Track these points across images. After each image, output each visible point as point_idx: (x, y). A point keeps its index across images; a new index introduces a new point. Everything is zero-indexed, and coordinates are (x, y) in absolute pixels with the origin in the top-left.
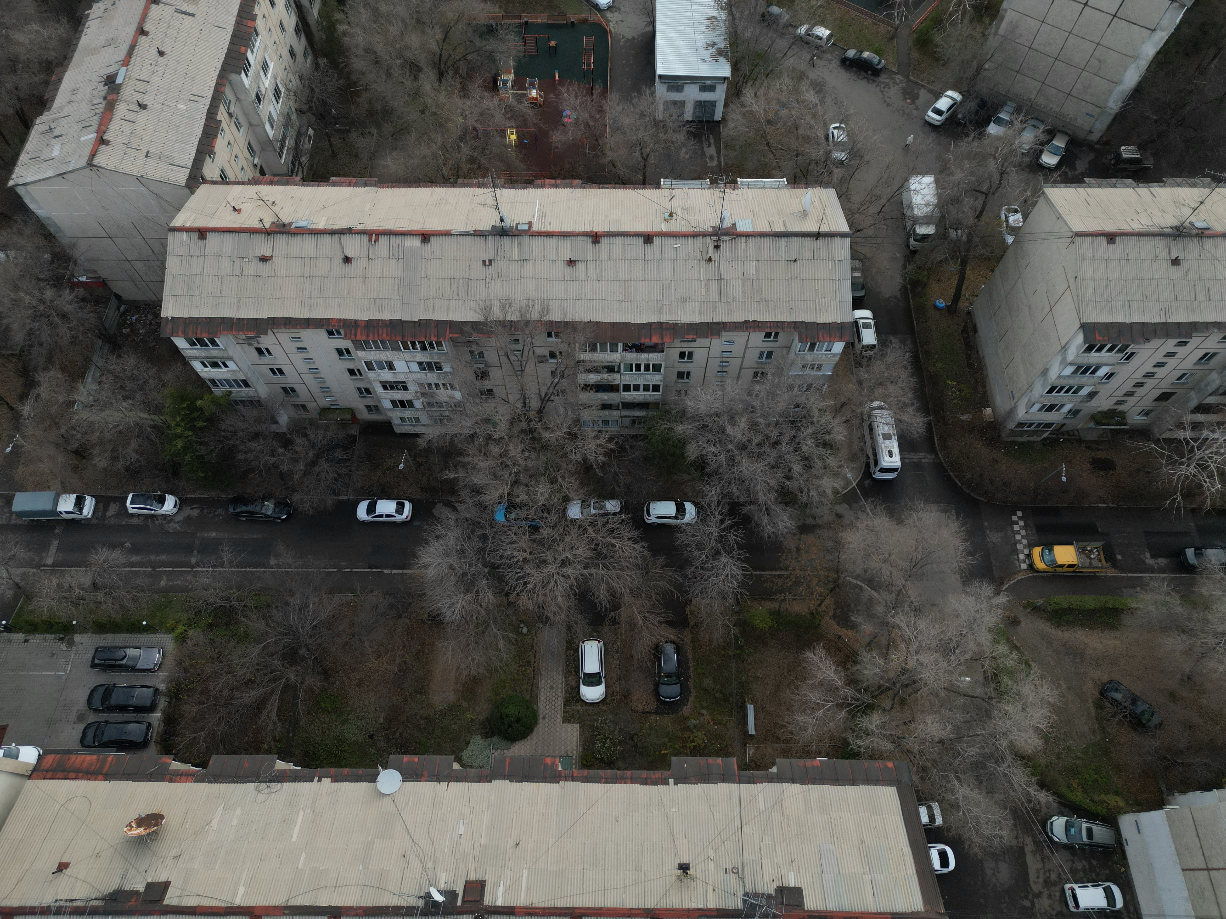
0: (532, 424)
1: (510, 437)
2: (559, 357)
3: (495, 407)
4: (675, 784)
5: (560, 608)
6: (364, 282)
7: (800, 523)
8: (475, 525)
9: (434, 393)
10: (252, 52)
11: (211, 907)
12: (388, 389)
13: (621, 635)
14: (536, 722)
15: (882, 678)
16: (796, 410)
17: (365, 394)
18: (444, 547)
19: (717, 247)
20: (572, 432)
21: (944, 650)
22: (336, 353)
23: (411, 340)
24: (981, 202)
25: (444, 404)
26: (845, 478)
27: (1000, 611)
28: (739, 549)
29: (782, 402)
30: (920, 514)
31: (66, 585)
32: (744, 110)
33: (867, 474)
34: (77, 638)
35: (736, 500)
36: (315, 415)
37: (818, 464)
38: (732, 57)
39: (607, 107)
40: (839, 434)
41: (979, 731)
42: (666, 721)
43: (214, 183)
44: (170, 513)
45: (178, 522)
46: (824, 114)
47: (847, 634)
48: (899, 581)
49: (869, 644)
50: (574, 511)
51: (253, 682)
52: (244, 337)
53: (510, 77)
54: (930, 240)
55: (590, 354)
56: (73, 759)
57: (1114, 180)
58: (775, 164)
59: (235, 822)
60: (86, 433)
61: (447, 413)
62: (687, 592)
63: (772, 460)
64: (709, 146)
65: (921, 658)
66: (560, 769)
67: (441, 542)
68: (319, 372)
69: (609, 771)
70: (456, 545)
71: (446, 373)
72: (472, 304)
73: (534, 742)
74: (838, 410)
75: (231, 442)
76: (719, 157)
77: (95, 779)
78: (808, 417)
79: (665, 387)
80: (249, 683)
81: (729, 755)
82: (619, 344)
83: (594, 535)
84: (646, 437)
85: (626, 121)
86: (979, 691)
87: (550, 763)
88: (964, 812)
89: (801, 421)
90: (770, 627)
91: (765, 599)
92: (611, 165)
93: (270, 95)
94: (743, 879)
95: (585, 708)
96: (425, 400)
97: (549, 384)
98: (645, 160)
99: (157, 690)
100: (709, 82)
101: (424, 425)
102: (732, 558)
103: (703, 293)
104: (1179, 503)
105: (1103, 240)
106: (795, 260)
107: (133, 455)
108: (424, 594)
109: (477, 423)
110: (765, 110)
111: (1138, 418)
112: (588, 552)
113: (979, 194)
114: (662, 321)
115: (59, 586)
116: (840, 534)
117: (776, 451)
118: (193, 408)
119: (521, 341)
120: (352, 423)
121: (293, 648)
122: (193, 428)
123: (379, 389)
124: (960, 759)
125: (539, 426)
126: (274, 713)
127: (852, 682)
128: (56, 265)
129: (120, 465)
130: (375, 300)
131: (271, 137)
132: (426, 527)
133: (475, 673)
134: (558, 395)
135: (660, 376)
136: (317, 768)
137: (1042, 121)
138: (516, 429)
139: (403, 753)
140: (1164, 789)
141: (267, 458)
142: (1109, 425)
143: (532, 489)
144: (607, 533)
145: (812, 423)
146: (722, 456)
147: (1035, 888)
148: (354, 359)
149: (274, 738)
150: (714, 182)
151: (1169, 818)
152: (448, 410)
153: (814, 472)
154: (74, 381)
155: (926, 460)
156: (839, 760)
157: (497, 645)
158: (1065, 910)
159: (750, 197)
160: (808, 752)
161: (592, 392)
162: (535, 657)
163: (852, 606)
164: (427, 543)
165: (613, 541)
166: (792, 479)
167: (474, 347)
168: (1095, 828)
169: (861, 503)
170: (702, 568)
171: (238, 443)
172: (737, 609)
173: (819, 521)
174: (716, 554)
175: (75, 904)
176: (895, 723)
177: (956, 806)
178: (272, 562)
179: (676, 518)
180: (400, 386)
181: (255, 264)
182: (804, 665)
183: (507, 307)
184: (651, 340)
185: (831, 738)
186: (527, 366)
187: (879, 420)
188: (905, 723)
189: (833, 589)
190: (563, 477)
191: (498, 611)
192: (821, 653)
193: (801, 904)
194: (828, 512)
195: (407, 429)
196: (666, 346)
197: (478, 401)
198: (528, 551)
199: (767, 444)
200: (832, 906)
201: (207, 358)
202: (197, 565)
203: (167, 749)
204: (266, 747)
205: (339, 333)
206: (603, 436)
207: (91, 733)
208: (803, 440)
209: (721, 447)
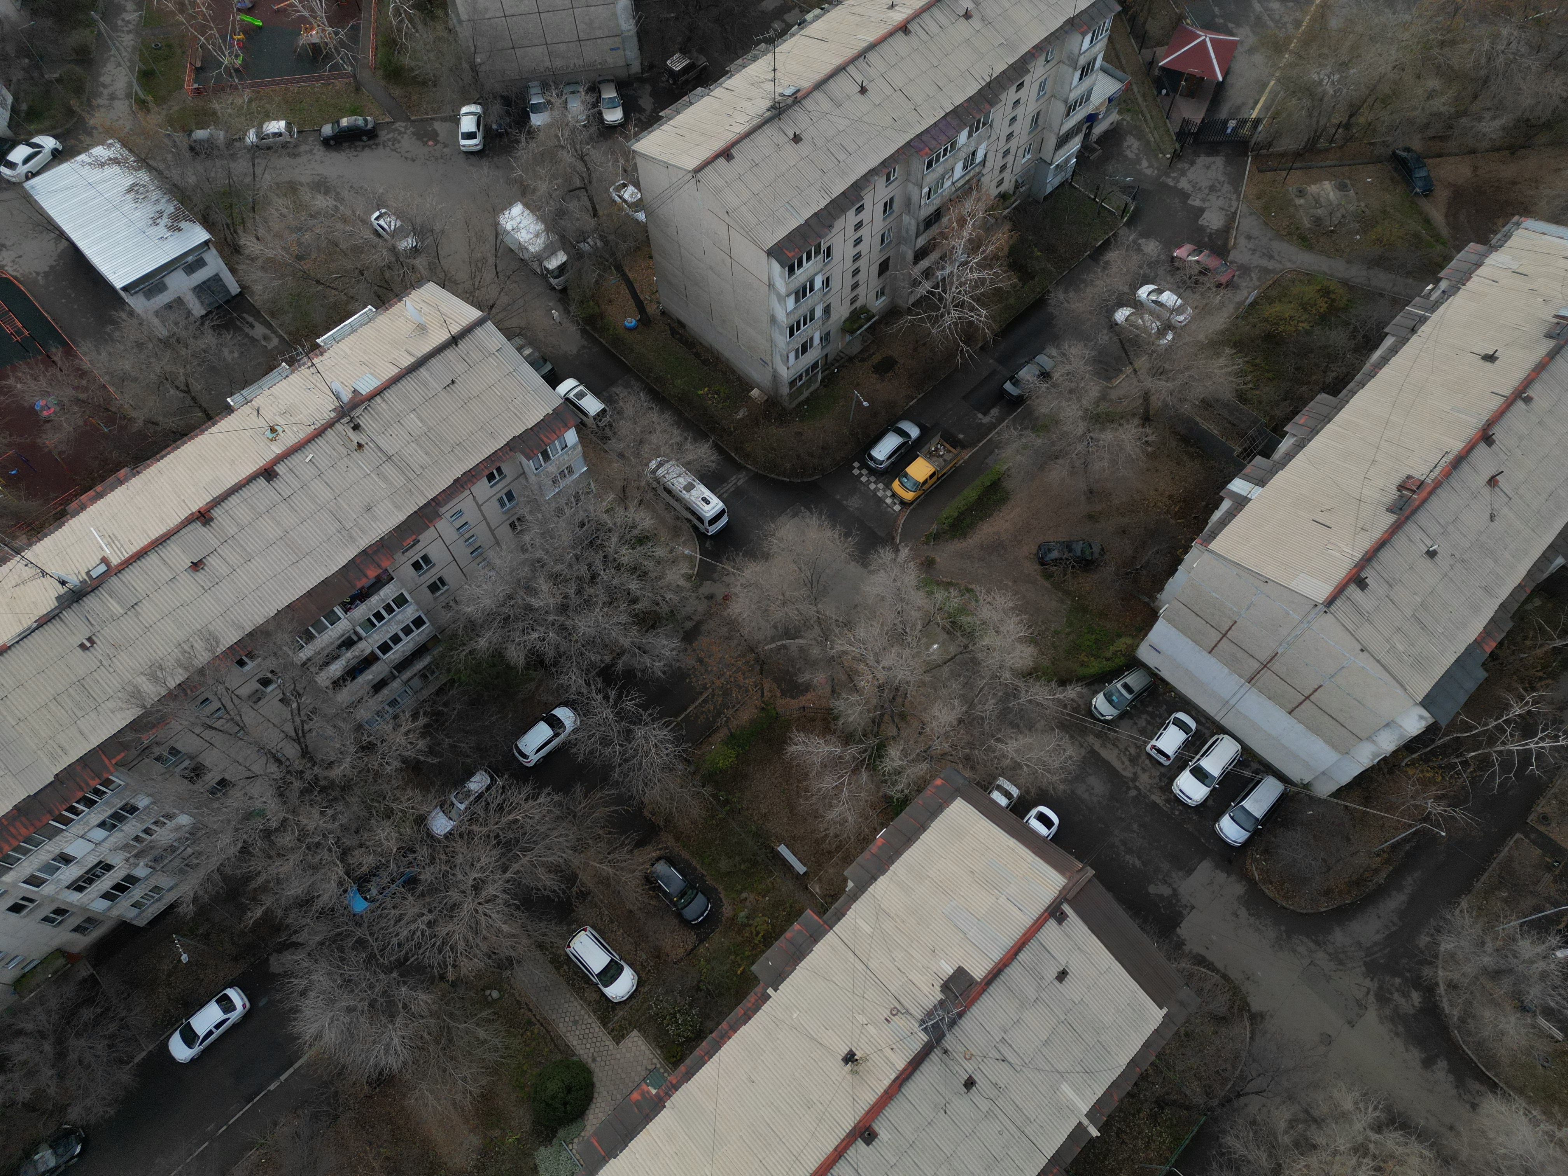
0: (308, 775)
1: (294, 812)
2: (275, 678)
3: (245, 794)
4: (776, 990)
5: (514, 936)
7: (681, 634)
8: (336, 942)
9: (151, 842)
12: (85, 888)
13: (602, 902)
14: (589, 1072)
15: (869, 711)
16: (584, 529)
17: (60, 918)
18: (322, 997)
19: (356, 427)
20: (364, 744)
21: (897, 639)
23: (65, 807)
24: (586, 198)
25: (175, 844)
26: (686, 557)
27: (911, 564)
28: (645, 710)
29: (565, 534)
30: (777, 535)
32: (259, 263)
33: (702, 537)
35: (603, 665)
36: (10, 999)
37: (650, 565)
38: (195, 215)
39: (86, 364)
40: (645, 520)
41: (981, 683)
42: (718, 940)
46: (353, 212)
47: (807, 700)
48: (811, 611)
49: (833, 691)
50: (441, 825)
54: (569, 267)
55: (310, 646)
57: (686, 98)
58: (344, 298)
61: (189, 851)
62: (631, 797)
63: (604, 598)
64: (252, 326)
65: (885, 663)
66: (654, 1092)
67: (312, 994)
69: (704, 1044)
70: (334, 981)
71: (147, 807)
72: (111, 704)
73: (605, 1093)
74: (623, 498)
76: (275, 332)
78: (600, 526)
79: (428, 613)
81: (800, 912)
82: (335, 609)
83: (484, 830)
84: (452, 682)
85: (126, 365)
86: (952, 649)
87: (639, 1098)
88: (1027, 765)
89: (598, 537)
90: (737, 757)
91: (710, 736)
92: (150, 425)
94: (908, 1012)
95: (627, 1008)
96: (146, 859)
97: (290, 717)
98: (188, 392)
100: (190, 259)
101: (171, 889)
102: (646, 724)
103: (384, 486)
104: (967, 351)
105: (722, 161)
106: (453, 382)
108: (343, 1067)
109: (237, 830)
110: (284, 248)
111: (879, 302)
112: (494, 852)
113: (577, 192)
114: (362, 548)
116: (725, 613)
117: (599, 585)
119: (211, 697)
120: (73, 965)
123: (75, 897)
124: (986, 722)
125: (317, 770)
127: (848, 739)
132: (278, 996)
134: (311, 719)
135: (412, 606)
137: (577, 83)
138: (293, 797)
140: (1147, 600)
142: (861, 327)
143: (370, 844)
144: (497, 815)
145: (610, 530)
146: (551, 635)
147: (1128, 774)
150: (291, 362)
151: (1169, 621)
152: (188, 846)
153: (653, 575)
155: (742, 481)
156: (896, 820)
157: (478, 1039)
158: (1163, 770)
159: (348, 350)
160: (864, 839)
161: (348, 684)
162: (530, 1010)
163: (791, 669)
164: (296, 1012)
165: (511, 817)
166: (638, 600)
167: (157, 751)
168: (1127, 680)
169: (719, 569)
170: (626, 761)
172: (692, 769)
173: (696, 618)
174: (628, 734)
176: (912, 742)
177: (1017, 766)
179: (556, 735)
180: (98, 870)
182: (795, 763)
183: (159, 673)
184: (367, 577)
185: (873, 807)
186: (245, 718)
187: (669, 477)
188: (920, 733)
189: (762, 670)
190: (396, 799)
191: (448, 1004)
192: (800, 737)
193: (971, 981)
194: (697, 602)
195: (153, 910)
196: (390, 571)
197: (216, 805)
198: (425, 911)
199: (585, 585)
200: (996, 955)
206: (403, 718)
208: (617, 553)
209: (542, 626)
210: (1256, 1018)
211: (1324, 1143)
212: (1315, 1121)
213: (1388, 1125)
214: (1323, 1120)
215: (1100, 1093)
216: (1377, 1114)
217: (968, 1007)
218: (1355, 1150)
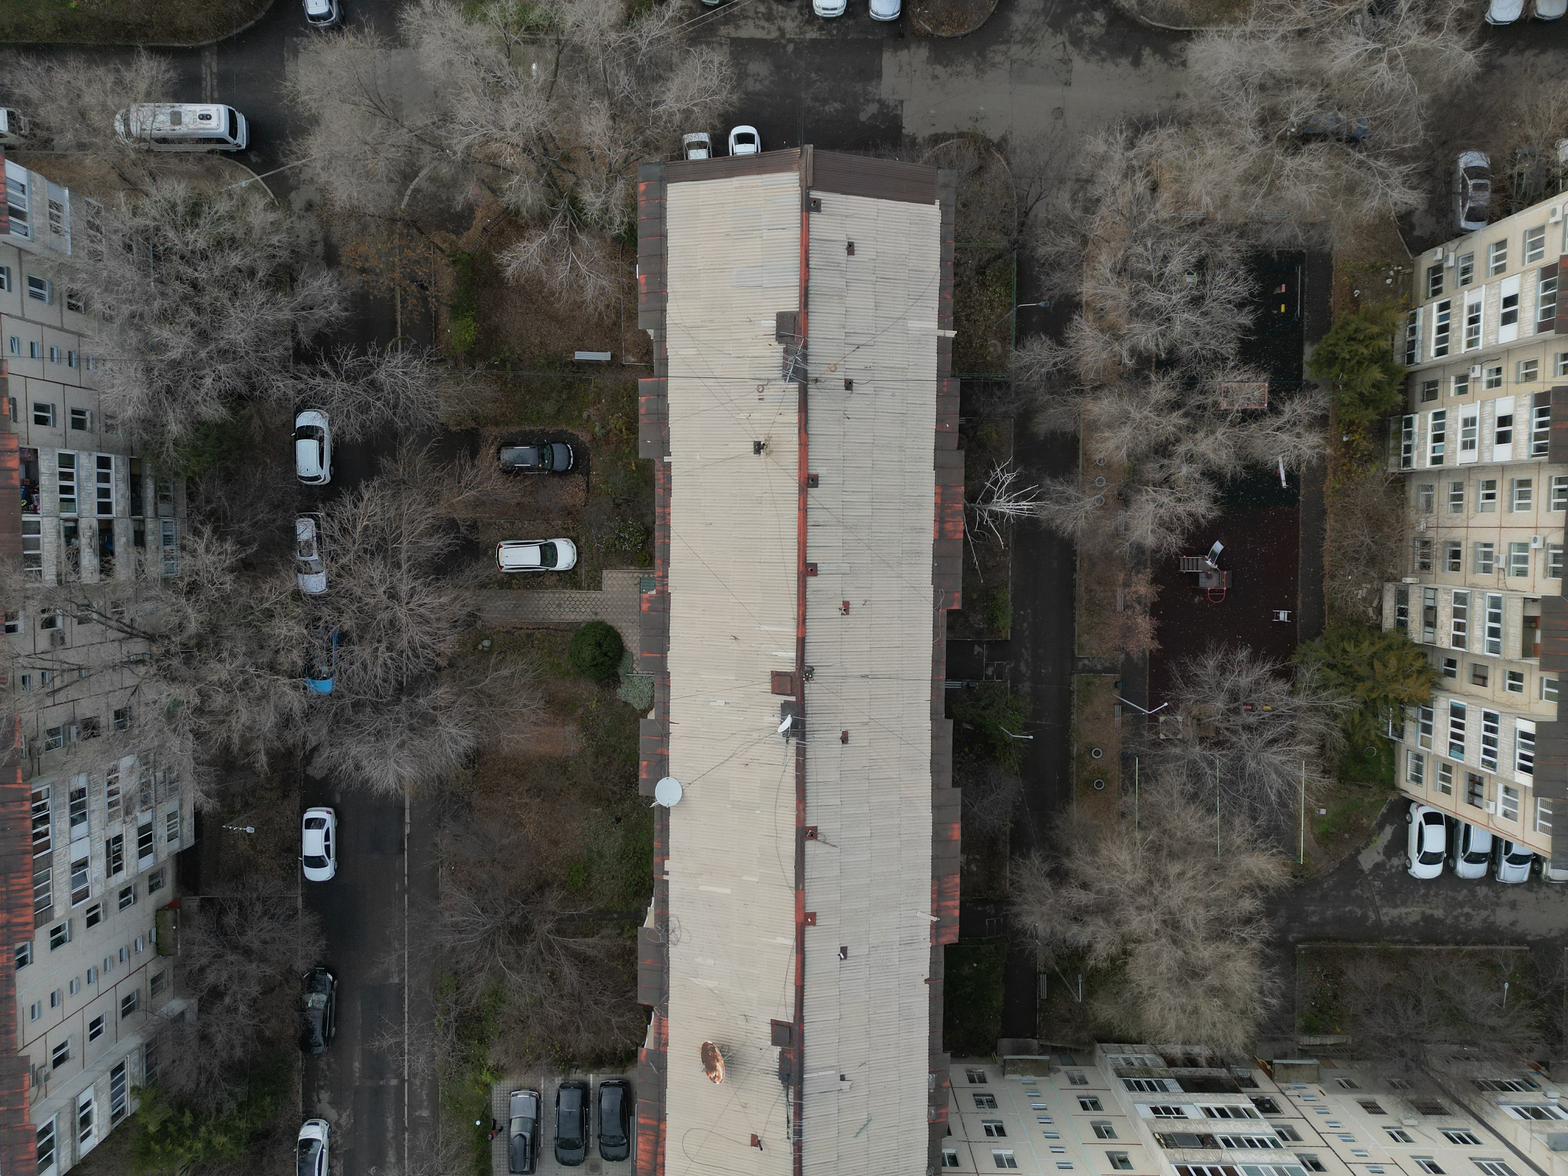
0: (174, 649)
1: (198, 679)
2: (51, 613)
3: (147, 704)
4: (669, 454)
5: (455, 599)
7: (323, 263)
8: (338, 720)
9: (124, 796)
12: (121, 865)
13: (491, 518)
14: (601, 623)
15: (536, 181)
16: (135, 250)
17: (131, 896)
18: (372, 758)
20: (186, 589)
21: (498, 91)
22: (60, 948)
23: (30, 840)
25: (143, 780)
26: (248, 189)
28: (365, 354)
29: (125, 271)
30: (302, 90)
33: (239, 156)
35: (291, 352)
36: (167, 963)
37: (227, 227)
40: (175, 190)
41: (599, 65)
42: (598, 462)
44: (327, 1128)
45: (340, 1116)
47: (481, 218)
48: (403, 136)
49: (493, 191)
50: (315, 583)
51: (553, 973)
52: (34, 1090)
55: (45, 565)
56: (643, 1163)
59: (711, 962)
61: (159, 774)
62: (430, 429)
63: (225, 295)
65: (509, 124)
66: (654, 592)
67: (365, 763)
68: (95, 967)
69: (656, 534)
70: (369, 742)
71: (89, 782)
73: (624, 624)
74: (133, 188)
75: (216, 1071)
77: (664, 1131)
78: (147, 234)
79: (100, 448)
80: (554, 978)
81: (635, 387)
82: (24, 519)
83: (351, 556)
84: (190, 480)
86: (550, 55)
87: (648, 605)
88: (695, 105)
89: (155, 246)
90: (475, 321)
91: (437, 324)
94: (769, 380)
95: (583, 564)
96: (138, 807)
97: (103, 627)
99: (562, 1087)
101: (181, 806)
102: (379, 365)
108: (439, 777)
109: (175, 730)
112: (376, 563)
116: (338, 209)
117: (208, 288)
118: (163, 1133)
119: (25, 673)
120: (180, 908)
121: (511, 933)
122: (194, 1128)
123: (121, 877)
124: (633, 97)
125: (177, 639)
126: (590, 940)
127: (542, 221)
132: (344, 785)
133: (542, 702)
134: (122, 613)
135: (82, 456)
136: (653, 879)
138: (184, 671)
139: (637, 780)
141: (239, 1017)
143: (282, 645)
144: (348, 537)
145: (157, 229)
146: (221, 368)
147: (774, 34)
148: (70, 921)
149: (620, 935)
152: (154, 773)
153: (240, 235)
155: (214, 66)
156: (639, 250)
157: (506, 678)
160: (629, 288)
161: (113, 561)
162: (521, 628)
163: (441, 206)
164: (367, 781)
165: (359, 529)
166: (253, 268)
167: (40, 744)
169: (288, 172)
170: (395, 406)
171: (216, 1062)
172: (450, 364)
173: (319, 237)
174: (373, 384)
176: (593, 174)
177: (688, 113)
178: (396, 980)
179: (321, 440)
180: (114, 847)
182: (522, 281)
184: (14, 470)
185: (613, 257)
186: (72, 661)
187: (148, 126)
188: (593, 160)
189: (419, 229)
190: (261, 601)
191: (461, 679)
192: (505, 257)
193: (793, 316)
194: (304, 222)
195: (187, 829)
196: (26, 446)
197: (136, 731)
198: (376, 645)
199: (197, 299)
200: (794, 280)
201: (73, 1134)
202: (400, 1076)
203: (631, 1057)
204: (628, 943)
205: (23, 949)
206: (190, 543)
207: (612, 1151)
208: (187, 244)
209: (204, 368)
210: (1001, 146)
211: (1102, 191)
212: (1087, 181)
213: (1136, 137)
214: (1092, 176)
215: (936, 305)
216: (1125, 134)
217: (806, 336)
218: (1126, 176)
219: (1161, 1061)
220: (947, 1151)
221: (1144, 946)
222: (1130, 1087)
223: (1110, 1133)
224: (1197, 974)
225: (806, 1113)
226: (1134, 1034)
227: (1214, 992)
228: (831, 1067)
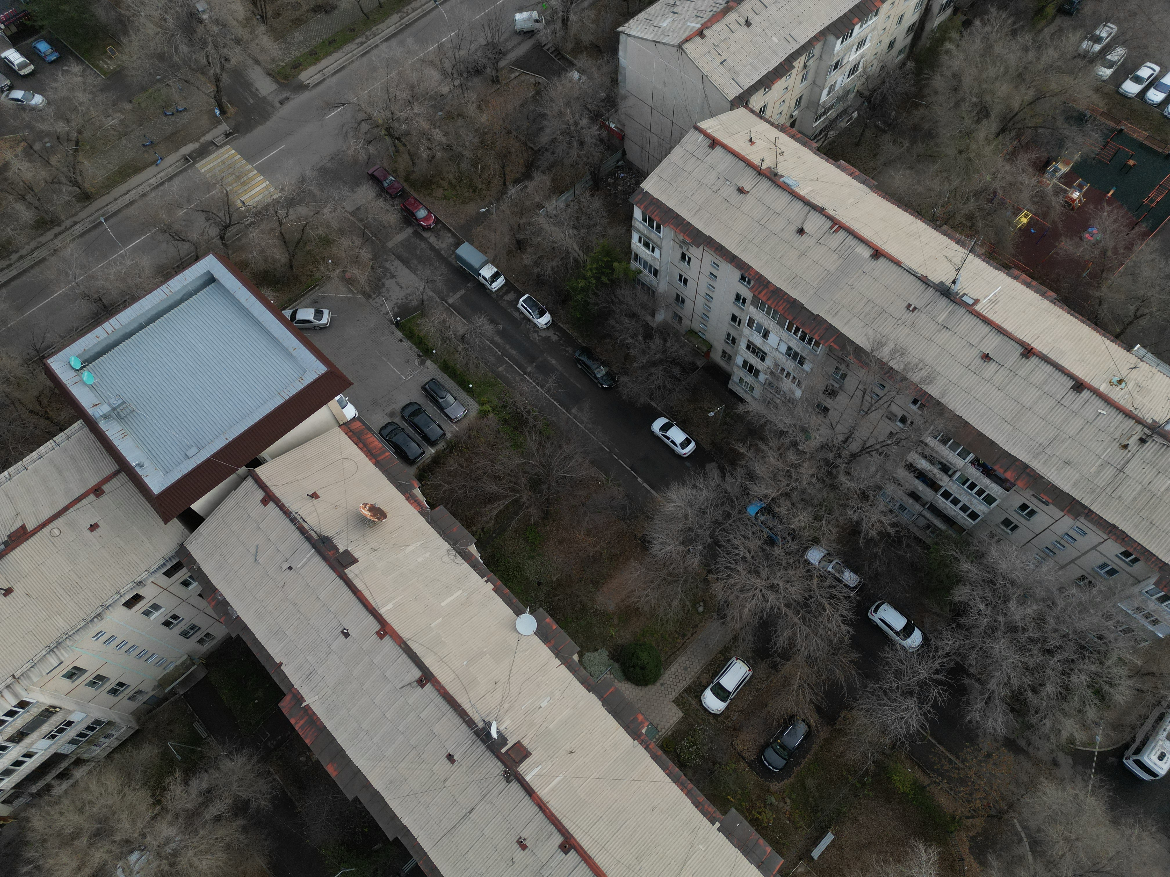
0: (838, 461)
1: (812, 457)
2: (908, 425)
3: (820, 425)
4: (719, 830)
5: (741, 617)
6: (800, 257)
7: (1012, 737)
8: (728, 500)
9: (782, 378)
10: (861, 26)
11: (366, 600)
12: (749, 350)
13: (771, 681)
14: (654, 682)
16: (1096, 640)
17: (730, 342)
18: (693, 498)
19: (1142, 441)
20: (867, 493)
22: (734, 296)
23: (798, 325)
25: (782, 392)
26: (1092, 737)
28: (932, 707)
29: (1088, 622)
30: (1144, 834)
31: (448, 324)
33: (1120, 752)
34: (428, 362)
35: (966, 667)
36: (683, 330)
37: (1075, 702)
39: (1137, 248)
40: (1121, 695)
42: (752, 778)
43: (752, 111)
44: (540, 326)
45: (540, 336)
47: (971, 864)
50: (815, 556)
51: (500, 480)
52: (681, 238)
53: (1064, 169)
55: (937, 443)
56: (369, 436)
59: (419, 560)
60: (533, 233)
61: (778, 401)
62: (855, 699)
63: (1031, 663)
66: (644, 731)
67: (694, 492)
68: (711, 302)
69: (677, 769)
70: (703, 504)
71: (804, 370)
72: (871, 332)
73: (641, 695)
74: (1138, 673)
75: (614, 307)
77: (370, 459)
78: (1101, 656)
79: (984, 521)
80: (497, 478)
82: (971, 455)
83: (815, 587)
84: (928, 548)
85: (1147, 272)
87: (639, 720)
89: (1091, 653)
90: (904, 793)
91: (920, 767)
92: (1098, 301)
93: (847, 69)
95: (698, 707)
96: (770, 379)
97: (880, 441)
98: (1136, 317)
99: (444, 435)
101: (753, 397)
102: (920, 709)
103: (1093, 470)
107: (549, 269)
108: (652, 518)
109: (795, 426)
112: (799, 596)
114: (1030, 464)
115: (444, 321)
116: (1042, 779)
117: (1042, 658)
118: (609, 265)
119: (886, 389)
120: (703, 356)
121: (540, 479)
122: (598, 279)
123: (743, 346)
125: (843, 466)
126: (496, 512)
128: (603, 104)
129: (536, 270)
130: (797, 276)
131: (821, 101)
132: (692, 472)
133: (640, 606)
134: (880, 455)
135: (986, 509)
136: (492, 571)
138: (822, 455)
139: (549, 614)
141: (627, 336)
143: (795, 510)
144: (827, 595)
145: (1101, 663)
146: (985, 620)
148: (743, 310)
149: (483, 528)
152: (781, 399)
153: (1065, 706)
154: (554, 193)
157: (672, 601)
161: (912, 474)
162: (692, 635)
163: (998, 846)
164: (683, 485)
165: (827, 606)
166: (1037, 693)
167: (843, 367)
169: (1088, 771)
170: (885, 693)
171: (618, 311)
172: (887, 751)
173: (1031, 750)
174: (908, 693)
175: (304, 524)
178: (573, 411)
179: (897, 633)
180: (760, 354)
181: (733, 190)
182: (908, 850)
183: (898, 354)
184: (1005, 472)
186: (874, 413)
189: (992, 816)
190: (828, 522)
191: (693, 578)
192: (933, 855)
194: (1047, 750)
195: (739, 390)
196: (1014, 488)
197: (810, 410)
198: (752, 554)
199: (1039, 645)
201: (646, 236)
202: (529, 374)
203: (421, 477)
204: (474, 529)
205: (749, 283)
206: (891, 517)
207: (390, 428)
208: (1079, 670)
209: (992, 612)
219: (86, 756)
220: (195, 584)
221: (147, 819)
222: (97, 722)
223: (92, 684)
224: (95, 835)
225: (297, 533)
226: (117, 756)
227: (76, 835)
228: (302, 567)
